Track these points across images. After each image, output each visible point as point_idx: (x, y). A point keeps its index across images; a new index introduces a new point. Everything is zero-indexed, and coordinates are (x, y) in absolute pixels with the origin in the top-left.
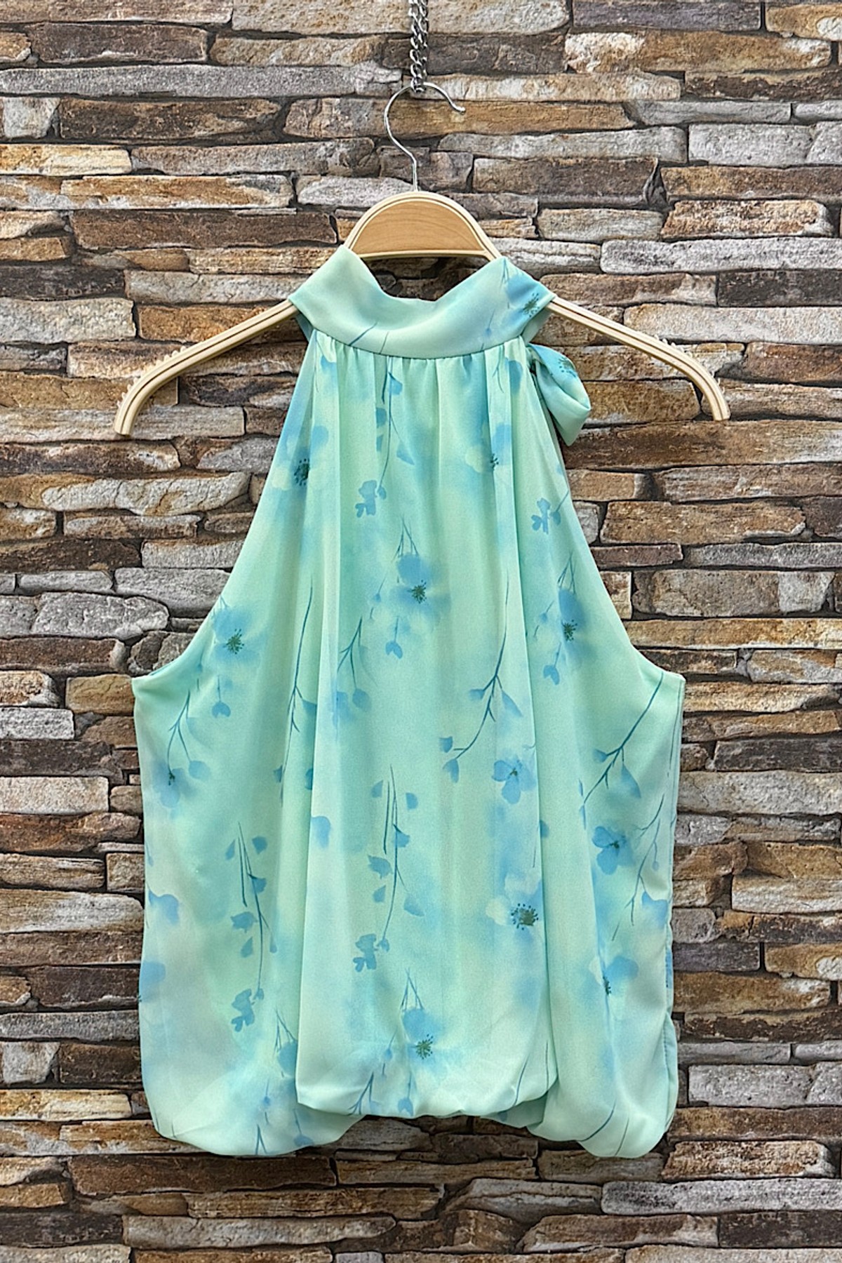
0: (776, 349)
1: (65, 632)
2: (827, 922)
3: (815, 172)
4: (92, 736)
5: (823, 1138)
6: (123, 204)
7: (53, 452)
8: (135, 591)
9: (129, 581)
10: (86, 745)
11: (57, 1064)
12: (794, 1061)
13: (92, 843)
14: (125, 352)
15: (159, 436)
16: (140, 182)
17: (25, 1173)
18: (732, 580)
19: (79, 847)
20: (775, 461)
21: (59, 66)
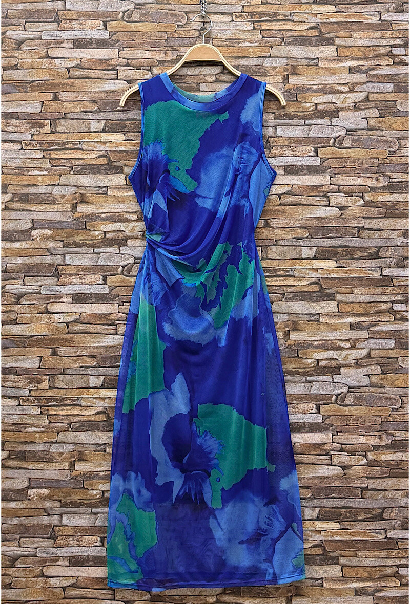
0: (301, 187)
1: (106, 264)
2: (316, 343)
3: (311, 139)
4: (114, 292)
5: (315, 403)
6: (123, 149)
7: (103, 215)
8: (125, 253)
9: (124, 250)
10: (112, 294)
11: (104, 382)
12: (307, 381)
13: (113, 321)
14: (123, 188)
15: (132, 211)
16: (127, 143)
17: (96, 411)
18: (289, 249)
19: (110, 323)
20: (301, 217)
21: (105, 112)
